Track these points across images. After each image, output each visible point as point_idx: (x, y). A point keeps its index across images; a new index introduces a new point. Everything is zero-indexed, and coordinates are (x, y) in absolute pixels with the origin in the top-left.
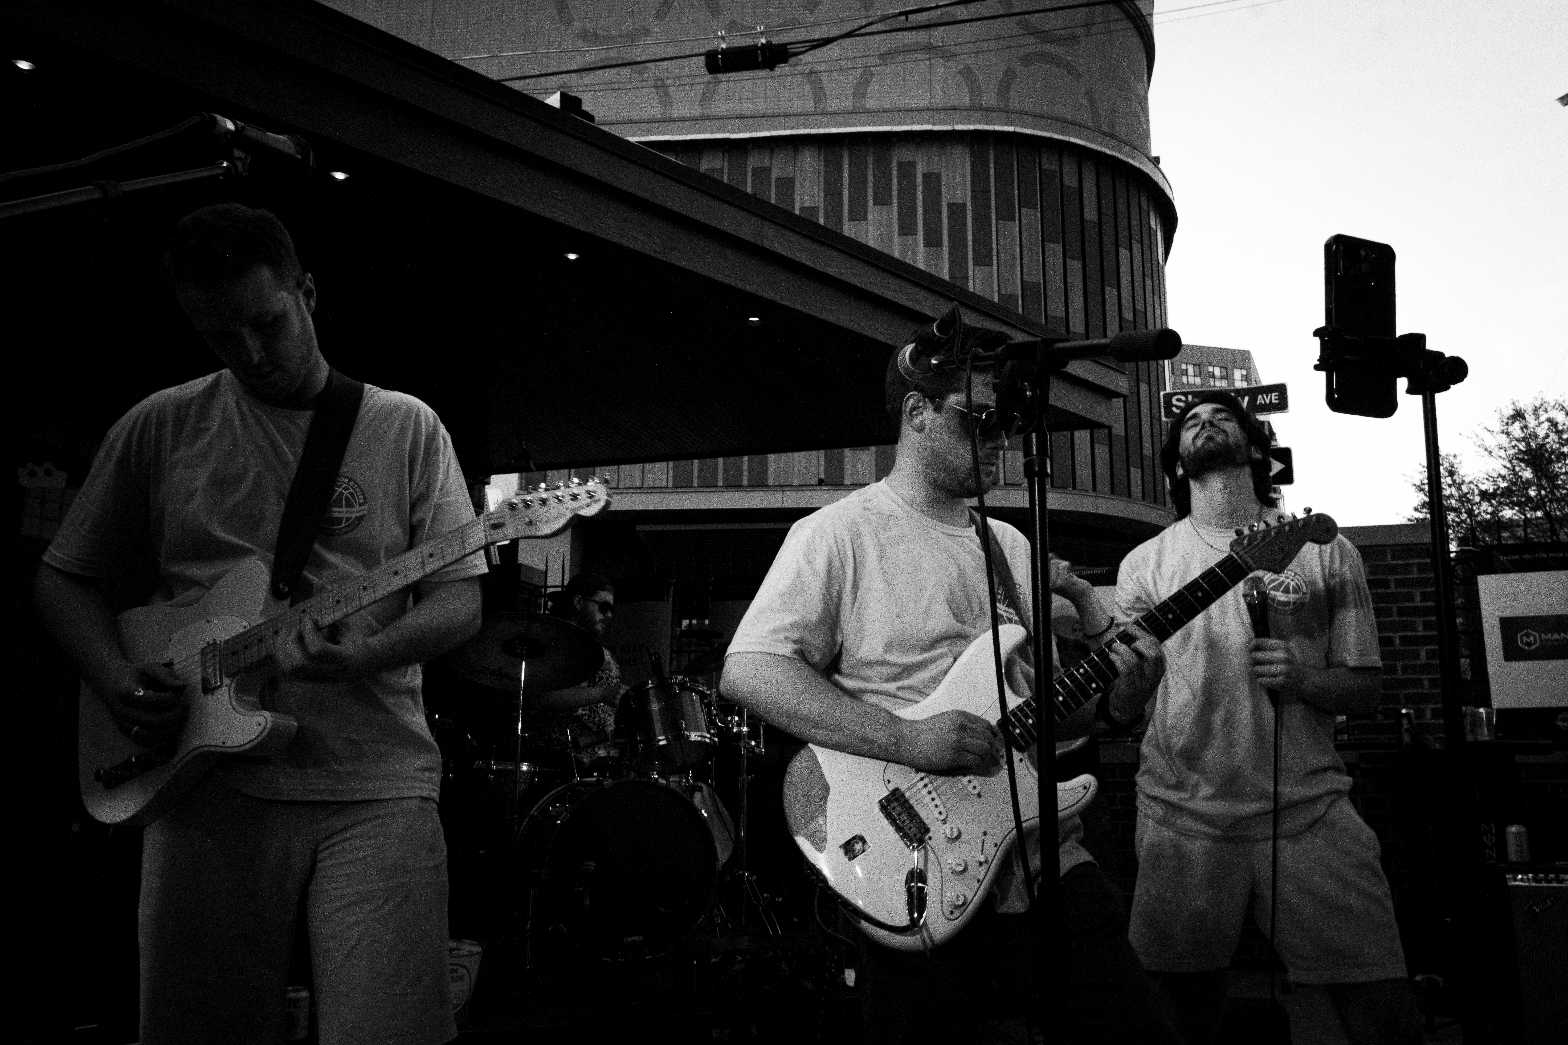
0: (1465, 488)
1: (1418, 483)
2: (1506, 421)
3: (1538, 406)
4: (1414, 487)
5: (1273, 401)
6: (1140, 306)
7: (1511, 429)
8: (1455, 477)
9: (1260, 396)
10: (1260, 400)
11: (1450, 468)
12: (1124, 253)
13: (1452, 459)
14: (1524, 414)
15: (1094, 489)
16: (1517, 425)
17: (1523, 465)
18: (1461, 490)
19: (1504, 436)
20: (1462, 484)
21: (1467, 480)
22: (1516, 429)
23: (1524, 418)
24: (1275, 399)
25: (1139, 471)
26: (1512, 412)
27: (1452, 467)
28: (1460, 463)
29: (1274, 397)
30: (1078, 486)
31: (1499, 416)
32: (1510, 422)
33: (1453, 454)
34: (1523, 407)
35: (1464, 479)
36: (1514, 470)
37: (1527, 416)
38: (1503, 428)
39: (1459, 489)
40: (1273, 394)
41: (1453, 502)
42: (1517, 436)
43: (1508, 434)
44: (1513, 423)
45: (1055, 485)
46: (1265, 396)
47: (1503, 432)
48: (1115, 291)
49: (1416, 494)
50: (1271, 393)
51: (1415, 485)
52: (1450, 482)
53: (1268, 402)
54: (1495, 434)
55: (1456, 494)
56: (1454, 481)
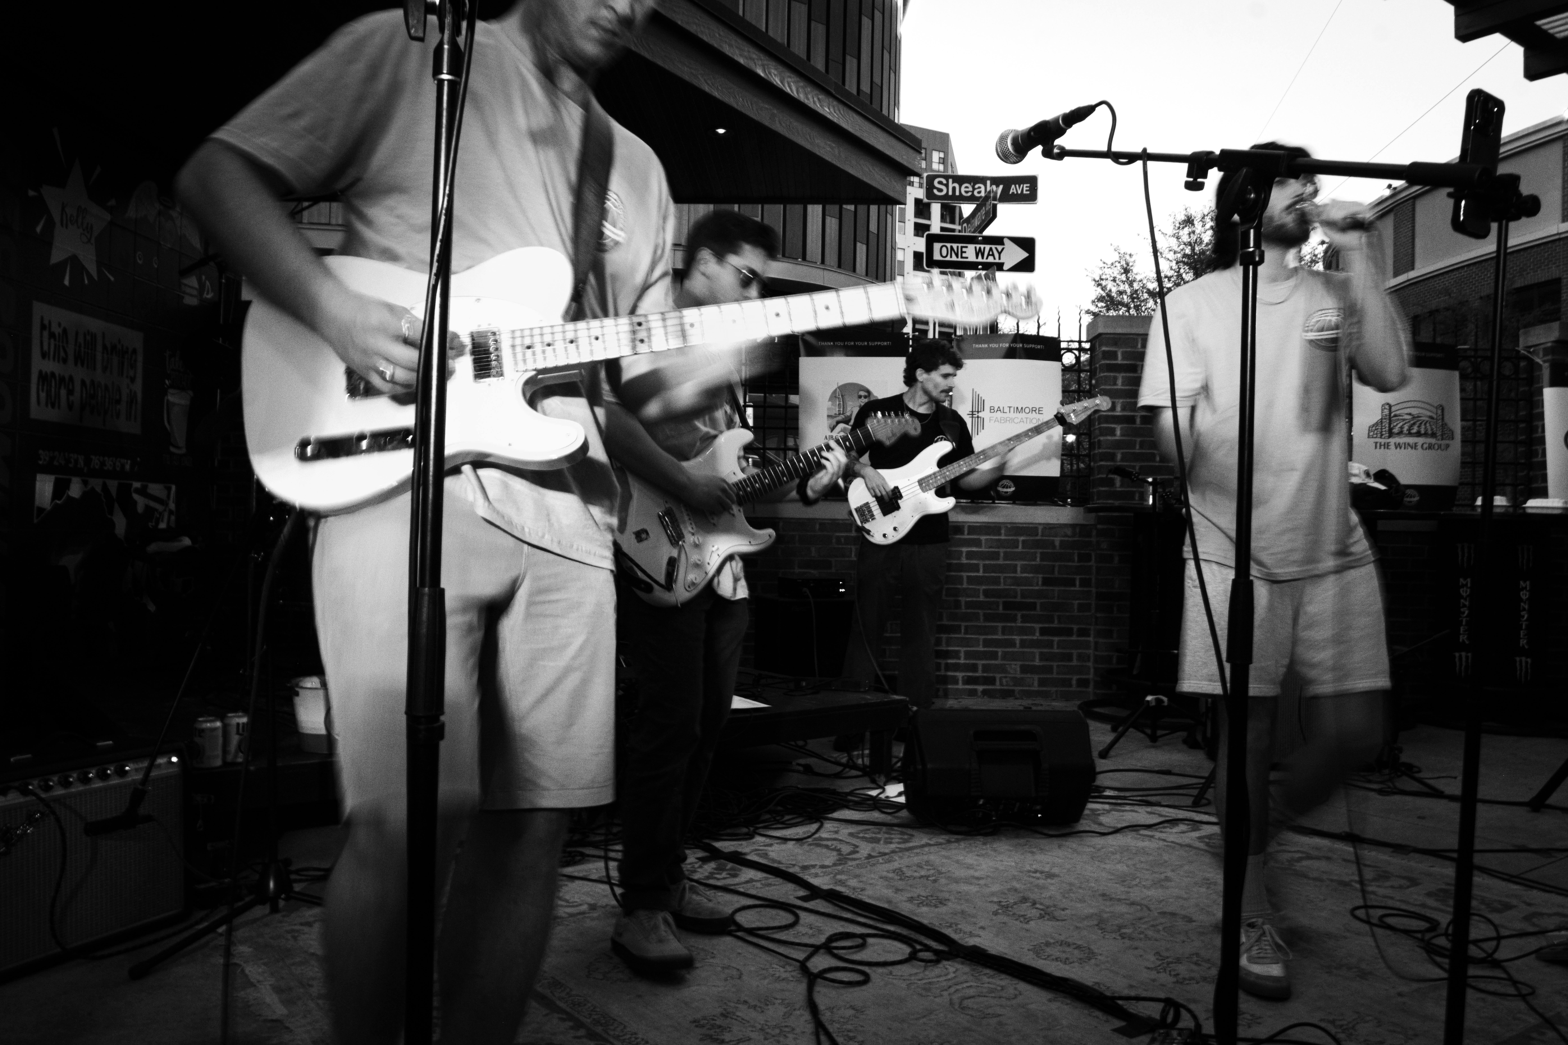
0: (1136, 286)
1: (1097, 278)
2: (1178, 225)
3: (1206, 213)
4: (1094, 282)
5: (1025, 192)
6: (877, 80)
7: (1181, 233)
8: (1129, 275)
9: (1013, 186)
10: (1013, 189)
11: (1125, 266)
12: (866, 22)
13: (1128, 257)
14: (1193, 220)
15: (823, 262)
16: (1187, 230)
17: (1187, 268)
18: (1132, 287)
19: (1175, 239)
20: (1134, 281)
21: (1138, 278)
22: (1184, 233)
23: (1193, 224)
24: (1026, 191)
25: (864, 247)
26: (1183, 218)
27: (1128, 264)
28: (1134, 261)
29: (1025, 188)
30: (808, 258)
31: (1173, 220)
32: (1181, 226)
33: (1129, 253)
34: (1193, 214)
35: (1136, 277)
36: (1179, 272)
37: (1195, 222)
38: (1175, 232)
39: (1131, 285)
40: (1025, 185)
41: (1125, 297)
42: (1185, 240)
43: (1178, 238)
44: (1183, 228)
45: (787, 255)
46: (1017, 186)
47: (1174, 236)
48: (855, 61)
49: (1096, 288)
50: (1023, 184)
51: (1094, 280)
52: (1124, 279)
53: (1019, 192)
54: (1167, 236)
55: (1129, 291)
56: (1128, 278)
